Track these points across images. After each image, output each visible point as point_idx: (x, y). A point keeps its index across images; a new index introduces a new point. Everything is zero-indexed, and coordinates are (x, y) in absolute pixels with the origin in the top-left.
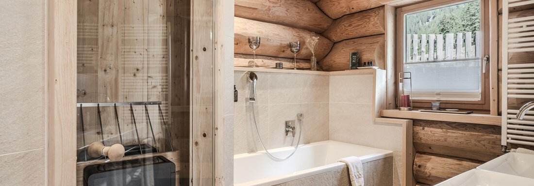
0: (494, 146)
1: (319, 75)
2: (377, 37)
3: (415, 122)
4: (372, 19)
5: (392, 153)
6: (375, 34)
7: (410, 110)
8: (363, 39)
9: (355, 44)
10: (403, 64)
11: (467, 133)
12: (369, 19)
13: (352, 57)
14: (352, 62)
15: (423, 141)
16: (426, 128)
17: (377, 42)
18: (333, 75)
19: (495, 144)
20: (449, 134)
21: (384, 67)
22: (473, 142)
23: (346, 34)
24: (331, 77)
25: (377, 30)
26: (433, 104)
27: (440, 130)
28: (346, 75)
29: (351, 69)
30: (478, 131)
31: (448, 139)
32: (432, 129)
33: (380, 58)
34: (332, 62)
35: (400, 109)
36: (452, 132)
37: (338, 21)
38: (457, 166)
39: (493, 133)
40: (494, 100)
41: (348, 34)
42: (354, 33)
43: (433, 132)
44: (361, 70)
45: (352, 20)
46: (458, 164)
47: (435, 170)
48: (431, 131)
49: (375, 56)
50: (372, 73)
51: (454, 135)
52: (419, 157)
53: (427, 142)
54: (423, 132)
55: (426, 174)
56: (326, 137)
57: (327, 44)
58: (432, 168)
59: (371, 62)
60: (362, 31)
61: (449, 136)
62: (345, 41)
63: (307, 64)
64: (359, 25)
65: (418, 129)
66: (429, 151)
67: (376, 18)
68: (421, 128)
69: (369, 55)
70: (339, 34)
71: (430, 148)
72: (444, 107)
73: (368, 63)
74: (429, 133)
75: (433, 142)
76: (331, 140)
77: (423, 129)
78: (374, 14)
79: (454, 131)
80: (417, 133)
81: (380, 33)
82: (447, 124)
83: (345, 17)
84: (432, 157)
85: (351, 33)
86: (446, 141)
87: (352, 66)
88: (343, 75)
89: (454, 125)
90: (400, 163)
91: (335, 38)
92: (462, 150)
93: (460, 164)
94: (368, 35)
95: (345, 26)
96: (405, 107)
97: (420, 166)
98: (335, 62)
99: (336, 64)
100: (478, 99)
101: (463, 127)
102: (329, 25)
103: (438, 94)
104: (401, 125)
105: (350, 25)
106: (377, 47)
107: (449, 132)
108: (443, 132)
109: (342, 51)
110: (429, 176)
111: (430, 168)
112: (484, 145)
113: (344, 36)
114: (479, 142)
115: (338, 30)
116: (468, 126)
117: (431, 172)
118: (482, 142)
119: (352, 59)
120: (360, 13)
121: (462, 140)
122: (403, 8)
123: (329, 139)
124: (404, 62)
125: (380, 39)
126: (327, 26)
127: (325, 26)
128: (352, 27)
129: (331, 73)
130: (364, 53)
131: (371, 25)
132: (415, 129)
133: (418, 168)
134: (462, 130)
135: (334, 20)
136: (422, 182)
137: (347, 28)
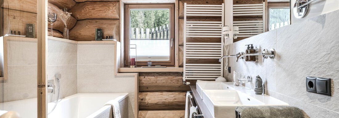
0: (178, 82)
1: (71, 43)
2: (113, 21)
3: (140, 74)
4: (111, 8)
5: (128, 94)
6: (112, 18)
7: (135, 67)
8: (103, 20)
9: (98, 23)
10: (129, 40)
11: (167, 77)
12: (108, 7)
13: (97, 32)
14: (97, 35)
15: (144, 85)
16: (146, 77)
17: (115, 24)
18: (81, 44)
19: (179, 81)
20: (158, 79)
21: (119, 41)
22: (169, 81)
23: (90, 15)
24: (79, 46)
25: (114, 15)
26: (149, 63)
27: (153, 77)
28: (93, 44)
29: (97, 40)
30: (171, 76)
31: (158, 82)
32: (149, 77)
33: (116, 34)
34: (78, 34)
35: (129, 67)
36: (160, 78)
37: (81, 4)
38: (161, 96)
39: (178, 76)
40: (177, 60)
41: (91, 15)
42: (96, 15)
43: (150, 79)
44: (104, 41)
45: (95, 6)
46: (161, 94)
47: (151, 100)
48: (149, 78)
49: (114, 33)
50: (114, 44)
51: (160, 79)
52: (141, 94)
53: (146, 85)
54: (144, 79)
55: (146, 103)
56: (75, 91)
57: (73, 20)
58: (149, 99)
59: (112, 37)
60: (103, 15)
61: (158, 80)
62: (87, 20)
63: (57, 33)
64: (101, 10)
65: (142, 77)
66: (147, 90)
67: (114, 8)
68: (143, 77)
69: (110, 32)
70: (83, 14)
71: (147, 88)
72: (154, 64)
73: (110, 37)
74: (148, 79)
75: (150, 85)
76: (79, 93)
77: (145, 77)
78: (112, 5)
79: (160, 77)
80: (141, 80)
81: (116, 18)
82: (157, 74)
83: (88, 2)
84: (148, 93)
85: (94, 15)
86: (156, 83)
87: (97, 38)
88: (90, 44)
89: (160, 74)
90: (133, 100)
91: (79, 16)
92: (164, 86)
93: (162, 94)
94: (107, 18)
95: (89, 9)
96: (133, 65)
97: (142, 100)
98: (80, 34)
99: (81, 36)
100: (168, 60)
101: (165, 74)
102: (73, 5)
103: (150, 58)
104: (134, 76)
105: (93, 9)
106: (115, 27)
107: (158, 78)
108: (155, 78)
109: (87, 27)
110: (147, 104)
111: (148, 100)
112: (174, 83)
113: (88, 16)
114: (172, 81)
115: (83, 11)
116: (167, 73)
117: (148, 101)
118: (173, 81)
119: (97, 33)
120: (100, 2)
121: (164, 81)
122: (129, 5)
123: (77, 93)
124: (130, 39)
125: (116, 22)
126: (72, 6)
127: (70, 6)
128: (95, 11)
129: (79, 42)
130: (105, 30)
131: (110, 12)
132: (140, 78)
133: (141, 101)
134: (164, 76)
135: (77, 3)
136: (143, 108)
137: (90, 11)
